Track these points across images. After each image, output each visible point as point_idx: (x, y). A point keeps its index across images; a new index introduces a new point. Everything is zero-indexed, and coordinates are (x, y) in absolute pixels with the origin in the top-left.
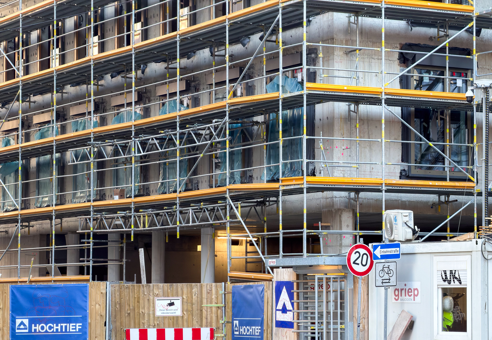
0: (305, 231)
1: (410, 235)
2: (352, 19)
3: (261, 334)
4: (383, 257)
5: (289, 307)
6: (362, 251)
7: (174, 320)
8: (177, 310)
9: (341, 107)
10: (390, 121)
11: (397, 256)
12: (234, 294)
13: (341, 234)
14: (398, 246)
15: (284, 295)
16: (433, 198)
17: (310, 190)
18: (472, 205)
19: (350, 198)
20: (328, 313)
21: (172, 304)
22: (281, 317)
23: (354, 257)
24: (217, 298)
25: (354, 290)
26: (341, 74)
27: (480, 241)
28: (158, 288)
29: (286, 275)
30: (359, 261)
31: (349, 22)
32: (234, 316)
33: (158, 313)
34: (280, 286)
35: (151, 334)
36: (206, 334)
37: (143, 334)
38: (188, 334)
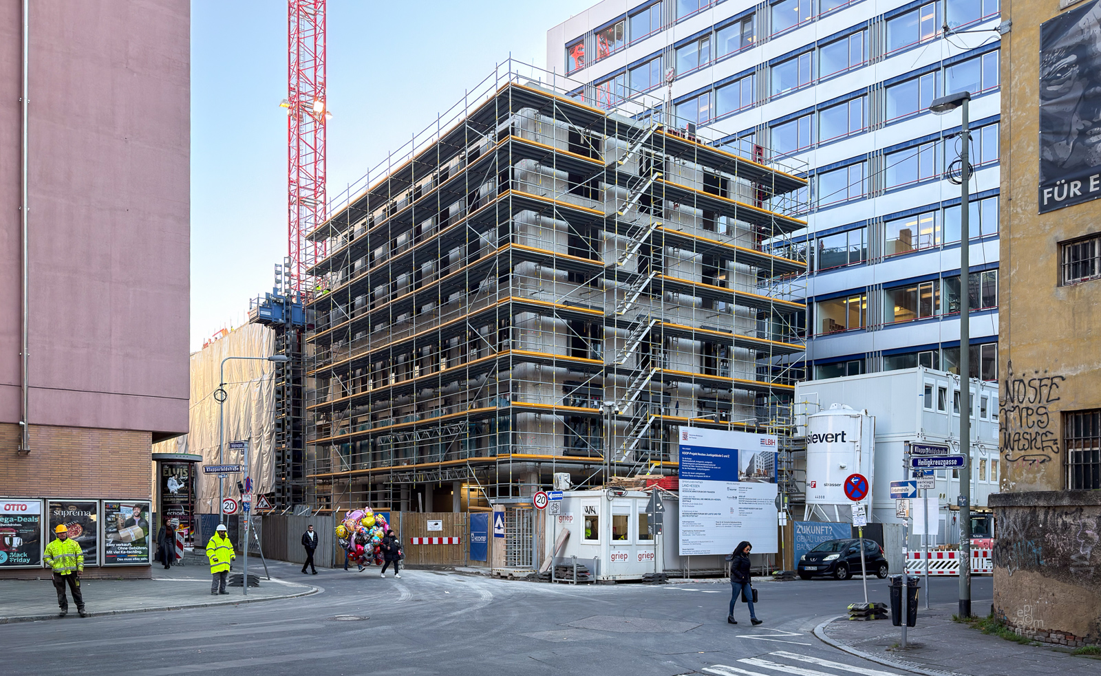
0: (511, 484)
1: (568, 487)
2: (537, 366)
3: (486, 541)
4: (553, 499)
6: (542, 495)
7: (437, 533)
8: (440, 527)
9: (531, 415)
10: (558, 423)
11: (561, 498)
12: (471, 519)
13: (531, 486)
14: (561, 493)
15: (499, 519)
16: (581, 466)
17: (513, 461)
18: (602, 470)
19: (535, 466)
20: (523, 529)
21: (437, 524)
22: (497, 531)
23: (537, 499)
24: (462, 521)
25: (537, 518)
26: (531, 397)
27: (606, 490)
28: (429, 515)
29: (500, 508)
31: (536, 368)
32: (471, 530)
33: (429, 529)
34: (497, 514)
35: (426, 541)
36: (455, 540)
37: (421, 541)
38: (445, 541)
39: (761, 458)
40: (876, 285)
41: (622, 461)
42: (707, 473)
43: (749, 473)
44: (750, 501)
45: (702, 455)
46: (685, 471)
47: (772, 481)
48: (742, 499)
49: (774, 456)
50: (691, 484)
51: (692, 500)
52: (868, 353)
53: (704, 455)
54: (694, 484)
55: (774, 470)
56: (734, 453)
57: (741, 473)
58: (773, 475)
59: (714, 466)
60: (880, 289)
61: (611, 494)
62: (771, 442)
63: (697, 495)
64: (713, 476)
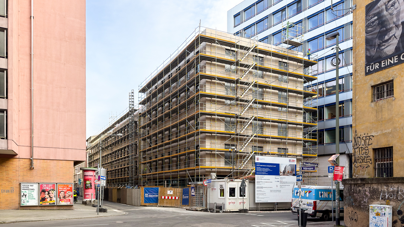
0: (200, 177)
1: (215, 178)
3: (189, 197)
4: (208, 182)
5: (194, 192)
7: (171, 195)
8: (172, 193)
11: (211, 182)
17: (201, 169)
22: (192, 194)
23: (205, 182)
24: (180, 191)
25: (205, 189)
26: (208, 146)
28: (168, 189)
29: (193, 186)
30: (206, 183)
32: (183, 194)
33: (168, 194)
34: (192, 188)
35: (166, 198)
36: (177, 198)
38: (173, 198)
39: (289, 167)
41: (241, 168)
42: (266, 172)
43: (284, 172)
44: (284, 183)
46: (257, 172)
47: (294, 175)
48: (281, 182)
49: (295, 166)
50: (260, 176)
51: (260, 183)
52: (345, 126)
53: (265, 166)
54: (262, 176)
55: (295, 171)
56: (278, 165)
57: (281, 172)
58: (294, 173)
59: (269, 170)
61: (228, 180)
62: (293, 161)
63: (262, 181)
64: (269, 173)
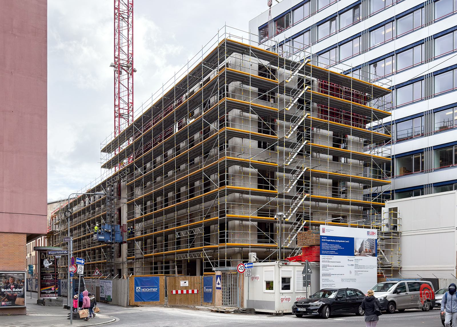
0: (226, 260)
1: (255, 261)
2: (241, 195)
3: (212, 291)
4: (248, 267)
5: (220, 283)
6: (242, 265)
7: (186, 288)
8: (187, 284)
9: (237, 222)
10: (252, 227)
11: (252, 267)
12: (204, 279)
13: (237, 261)
14: (252, 264)
15: (219, 279)
16: (265, 250)
17: (227, 247)
18: (277, 252)
19: (240, 250)
20: (232, 285)
21: (185, 283)
22: (218, 286)
23: (239, 267)
24: (199, 281)
25: (239, 278)
26: (237, 212)
27: (278, 262)
28: (181, 278)
29: (219, 273)
30: (241, 269)
31: (240, 196)
32: (204, 285)
33: (181, 285)
34: (217, 276)
35: (179, 292)
36: (196, 291)
37: (177, 292)
38: (190, 292)
39: (368, 242)
40: (429, 147)
41: (288, 246)
42: (336, 251)
43: (360, 251)
44: (361, 267)
45: (333, 241)
46: (323, 250)
47: (374, 255)
48: (357, 266)
49: (375, 241)
50: (327, 258)
51: (327, 267)
52: (425, 185)
53: (335, 241)
54: (329, 257)
55: (375, 249)
56: (352, 240)
57: (356, 251)
58: (374, 252)
59: (340, 247)
60: (431, 150)
61: (281, 264)
62: (373, 233)
63: (330, 264)
64: (340, 253)
